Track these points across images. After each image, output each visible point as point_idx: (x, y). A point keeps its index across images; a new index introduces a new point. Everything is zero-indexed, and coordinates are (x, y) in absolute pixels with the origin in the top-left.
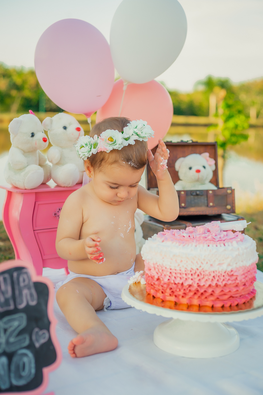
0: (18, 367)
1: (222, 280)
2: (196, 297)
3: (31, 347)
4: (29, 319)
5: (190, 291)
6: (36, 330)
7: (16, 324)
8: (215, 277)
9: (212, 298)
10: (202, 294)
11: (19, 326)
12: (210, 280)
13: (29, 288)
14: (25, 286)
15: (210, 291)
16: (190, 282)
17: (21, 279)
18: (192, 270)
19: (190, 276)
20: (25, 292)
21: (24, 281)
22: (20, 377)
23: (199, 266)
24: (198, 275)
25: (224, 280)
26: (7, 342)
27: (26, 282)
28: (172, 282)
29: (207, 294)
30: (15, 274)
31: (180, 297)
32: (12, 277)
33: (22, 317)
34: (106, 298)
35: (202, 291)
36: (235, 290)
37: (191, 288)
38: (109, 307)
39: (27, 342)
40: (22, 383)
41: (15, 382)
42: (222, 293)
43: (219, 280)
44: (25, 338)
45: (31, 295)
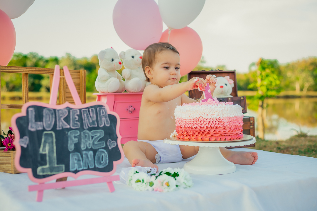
0: (99, 158)
1: (214, 124)
2: (200, 135)
3: (106, 148)
4: (105, 133)
5: (196, 131)
6: (109, 140)
7: (98, 135)
8: (210, 122)
9: (209, 135)
10: (203, 133)
11: (100, 136)
12: (207, 124)
13: (106, 117)
14: (103, 116)
15: (207, 131)
16: (196, 126)
17: (101, 112)
18: (196, 119)
19: (196, 122)
20: (103, 118)
21: (103, 113)
22: (100, 164)
23: (200, 116)
24: (200, 121)
25: (215, 124)
26: (93, 144)
27: (104, 114)
28: (187, 127)
29: (206, 133)
30: (98, 109)
31: (192, 136)
32: (96, 110)
33: (102, 131)
34: (157, 154)
35: (202, 131)
36: (223, 131)
37: (197, 130)
38: (160, 161)
39: (104, 146)
40: (101, 167)
41: (97, 166)
42: (215, 132)
43: (213, 124)
44: (103, 143)
45: (107, 121)
